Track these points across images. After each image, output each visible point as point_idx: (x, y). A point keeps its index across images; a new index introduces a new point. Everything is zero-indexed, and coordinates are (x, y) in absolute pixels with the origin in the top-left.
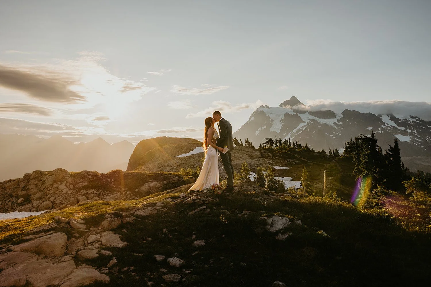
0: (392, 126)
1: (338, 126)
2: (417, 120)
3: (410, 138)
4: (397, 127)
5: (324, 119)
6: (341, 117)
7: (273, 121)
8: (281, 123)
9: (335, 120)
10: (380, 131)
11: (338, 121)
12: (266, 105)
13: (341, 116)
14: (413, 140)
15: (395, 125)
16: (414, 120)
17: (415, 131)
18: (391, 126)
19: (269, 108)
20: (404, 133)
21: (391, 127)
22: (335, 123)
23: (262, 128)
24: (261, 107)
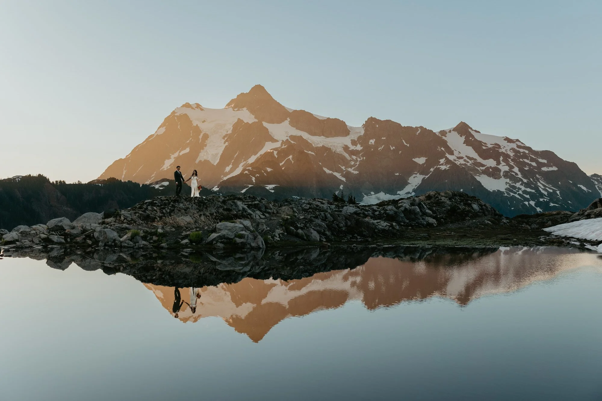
0: (468, 157)
1: (353, 153)
2: (519, 147)
3: (506, 183)
4: (480, 160)
5: (322, 137)
6: (359, 135)
7: (206, 137)
8: (225, 143)
9: (347, 141)
10: (442, 164)
11: (354, 143)
12: (196, 104)
13: (360, 132)
14: (512, 188)
15: (475, 155)
16: (514, 146)
17: (516, 170)
18: (466, 156)
19: (202, 110)
20: (494, 173)
21: (466, 158)
22: (346, 148)
23: (180, 152)
24: (183, 106)
